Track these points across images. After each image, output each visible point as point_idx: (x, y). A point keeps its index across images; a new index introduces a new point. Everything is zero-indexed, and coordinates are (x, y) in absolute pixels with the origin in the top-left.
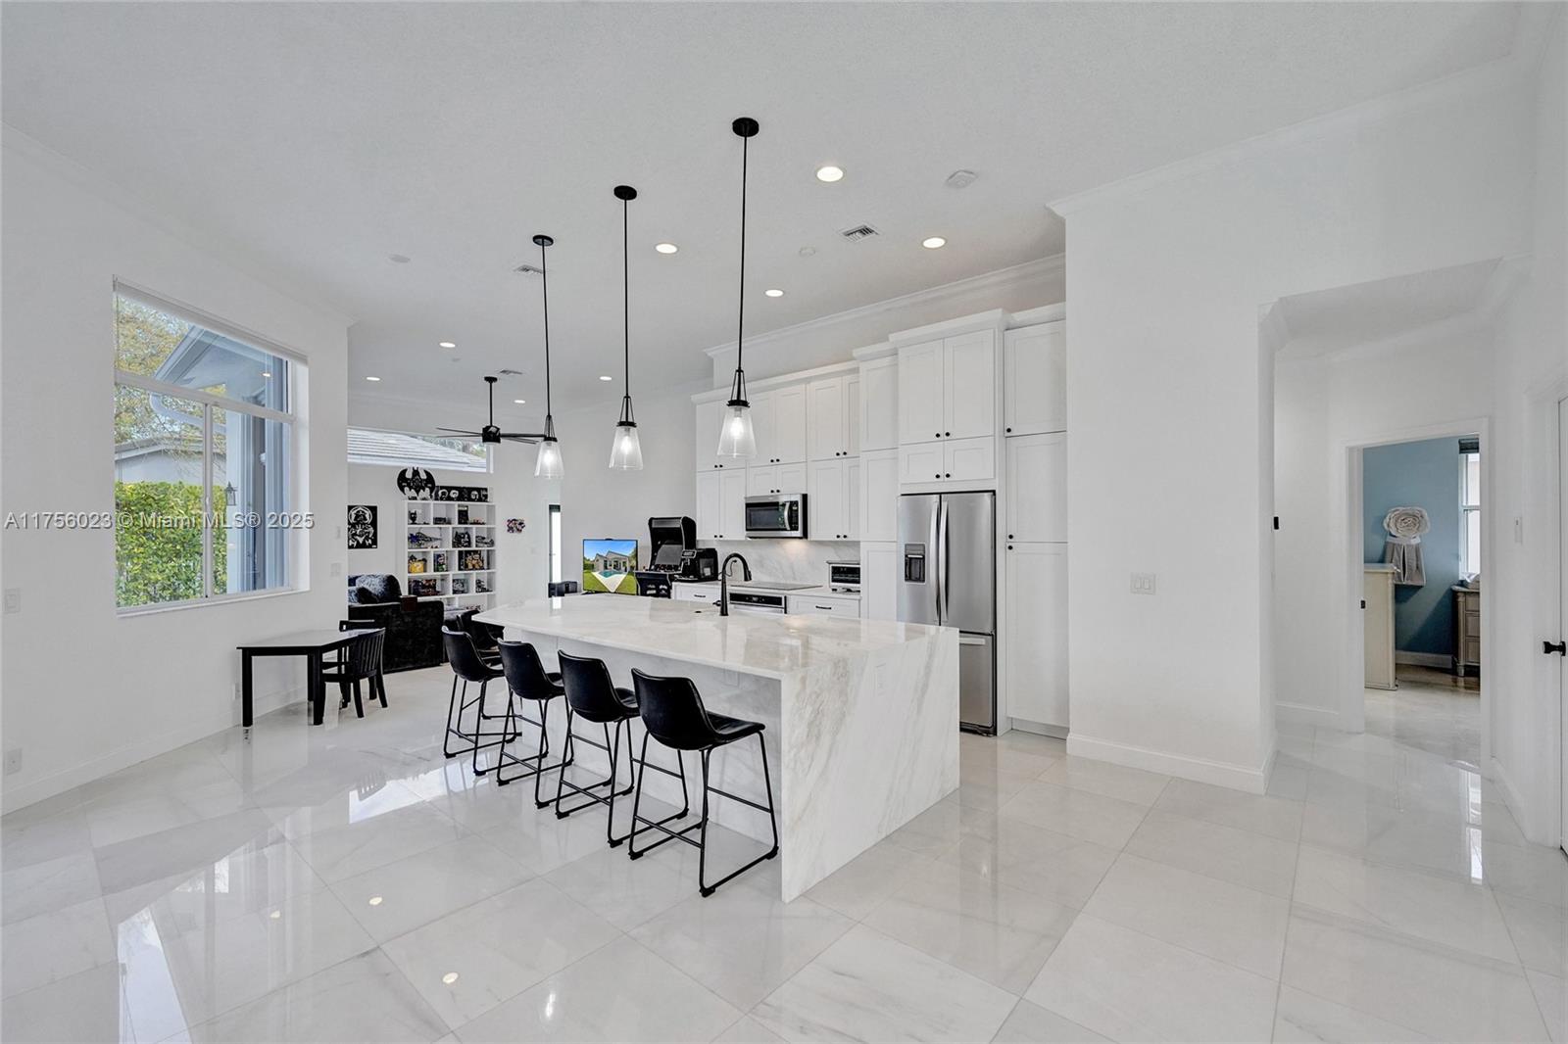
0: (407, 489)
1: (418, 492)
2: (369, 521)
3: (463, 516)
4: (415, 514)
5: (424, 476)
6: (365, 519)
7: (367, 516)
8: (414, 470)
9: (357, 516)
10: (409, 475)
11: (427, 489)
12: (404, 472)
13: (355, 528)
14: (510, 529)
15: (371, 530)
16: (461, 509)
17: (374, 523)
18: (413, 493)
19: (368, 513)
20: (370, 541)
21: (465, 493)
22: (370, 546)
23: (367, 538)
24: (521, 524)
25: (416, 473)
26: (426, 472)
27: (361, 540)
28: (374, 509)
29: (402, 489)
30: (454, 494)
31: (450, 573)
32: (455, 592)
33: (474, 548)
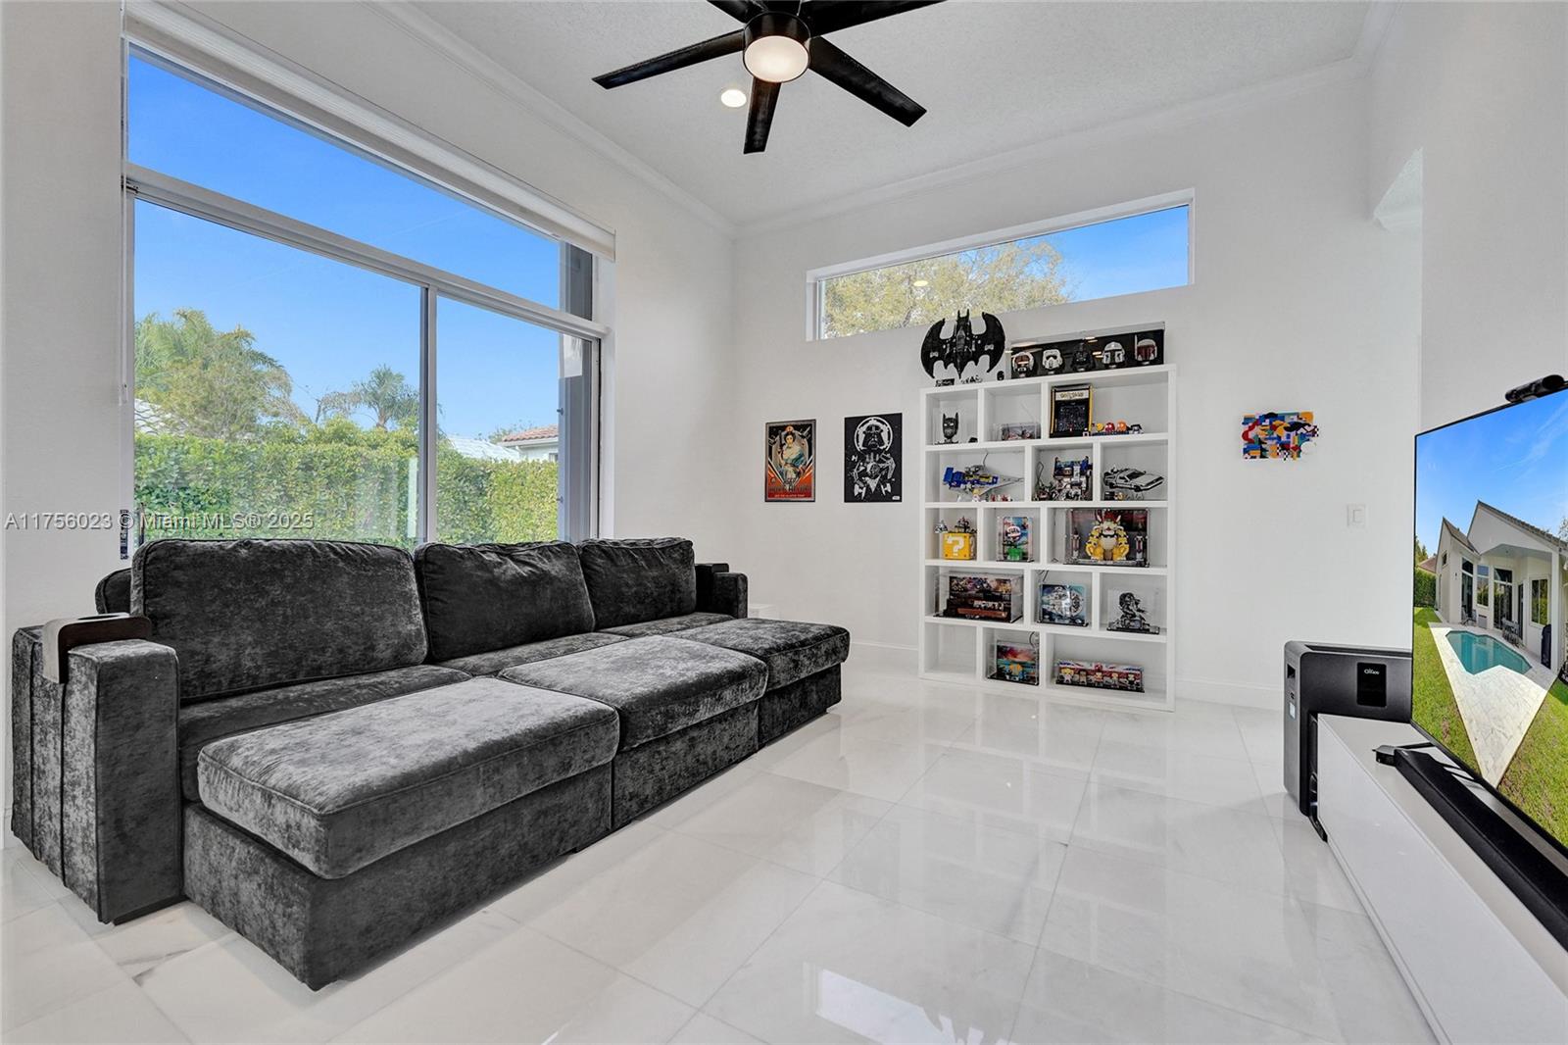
0: (938, 365)
1: (961, 368)
2: (887, 445)
3: (1071, 416)
4: (956, 421)
5: (979, 328)
6: (881, 442)
7: (884, 436)
8: (960, 319)
9: (868, 436)
10: (946, 333)
11: (985, 359)
12: (942, 323)
13: (864, 460)
14: (1254, 447)
15: (891, 463)
16: (1059, 397)
17: (896, 451)
18: (951, 371)
19: (886, 428)
20: (889, 488)
21: (1079, 354)
22: (887, 498)
23: (884, 481)
24: (1294, 427)
25: (963, 323)
26: (988, 318)
27: (873, 484)
28: (895, 420)
29: (928, 365)
30: (1052, 358)
31: (1027, 569)
32: (1046, 616)
33: (1097, 502)
